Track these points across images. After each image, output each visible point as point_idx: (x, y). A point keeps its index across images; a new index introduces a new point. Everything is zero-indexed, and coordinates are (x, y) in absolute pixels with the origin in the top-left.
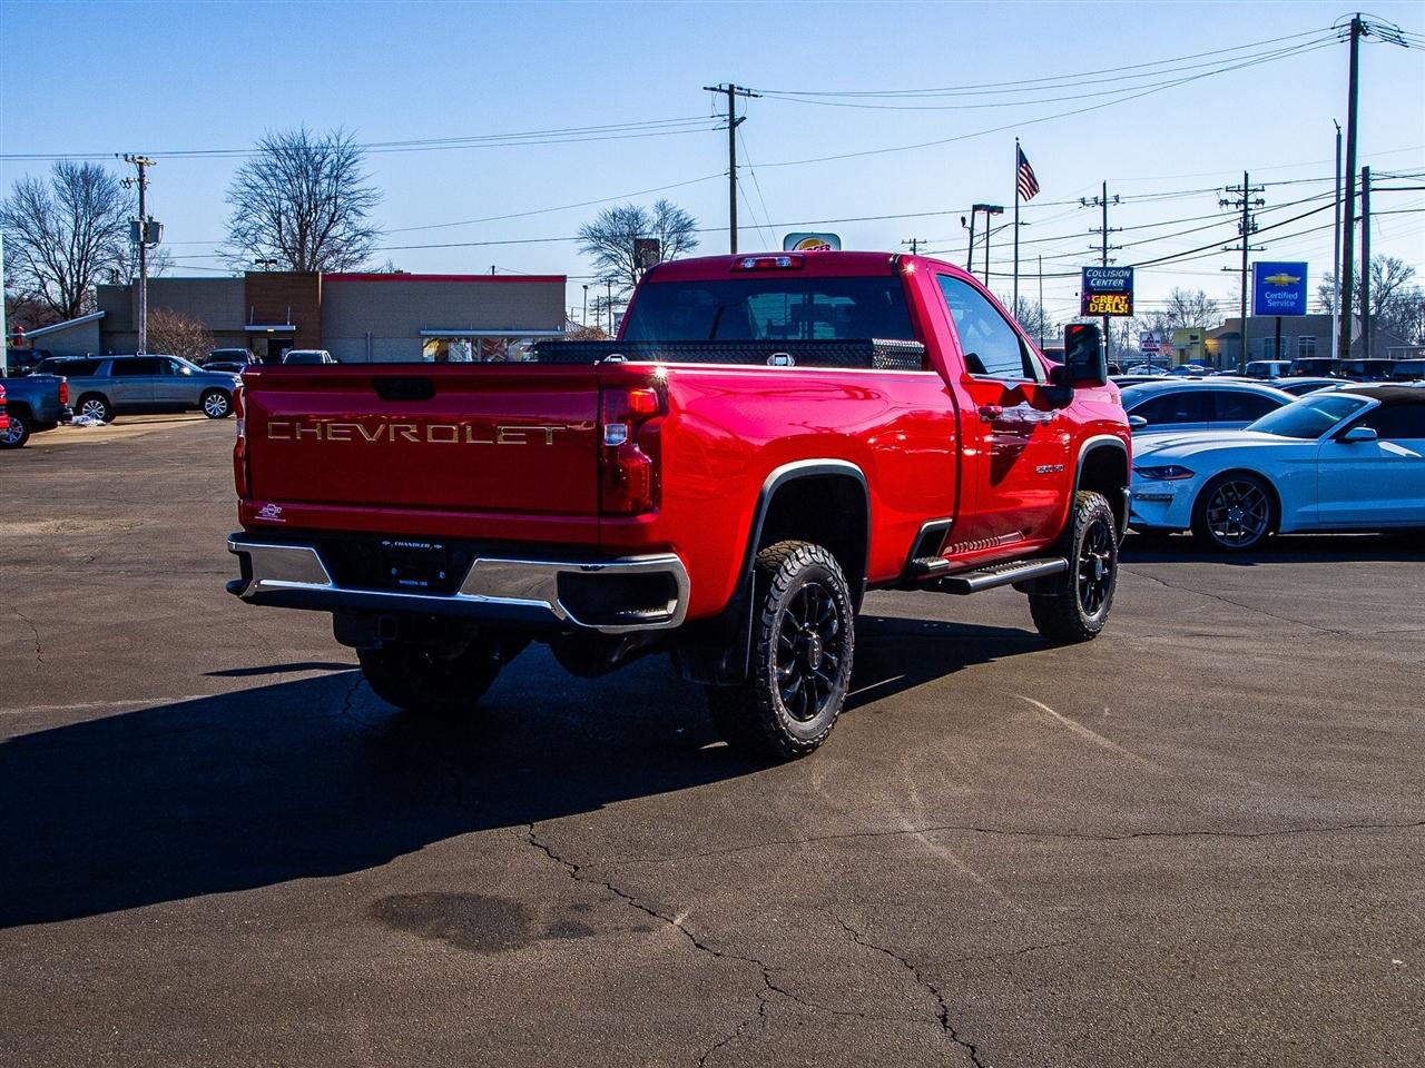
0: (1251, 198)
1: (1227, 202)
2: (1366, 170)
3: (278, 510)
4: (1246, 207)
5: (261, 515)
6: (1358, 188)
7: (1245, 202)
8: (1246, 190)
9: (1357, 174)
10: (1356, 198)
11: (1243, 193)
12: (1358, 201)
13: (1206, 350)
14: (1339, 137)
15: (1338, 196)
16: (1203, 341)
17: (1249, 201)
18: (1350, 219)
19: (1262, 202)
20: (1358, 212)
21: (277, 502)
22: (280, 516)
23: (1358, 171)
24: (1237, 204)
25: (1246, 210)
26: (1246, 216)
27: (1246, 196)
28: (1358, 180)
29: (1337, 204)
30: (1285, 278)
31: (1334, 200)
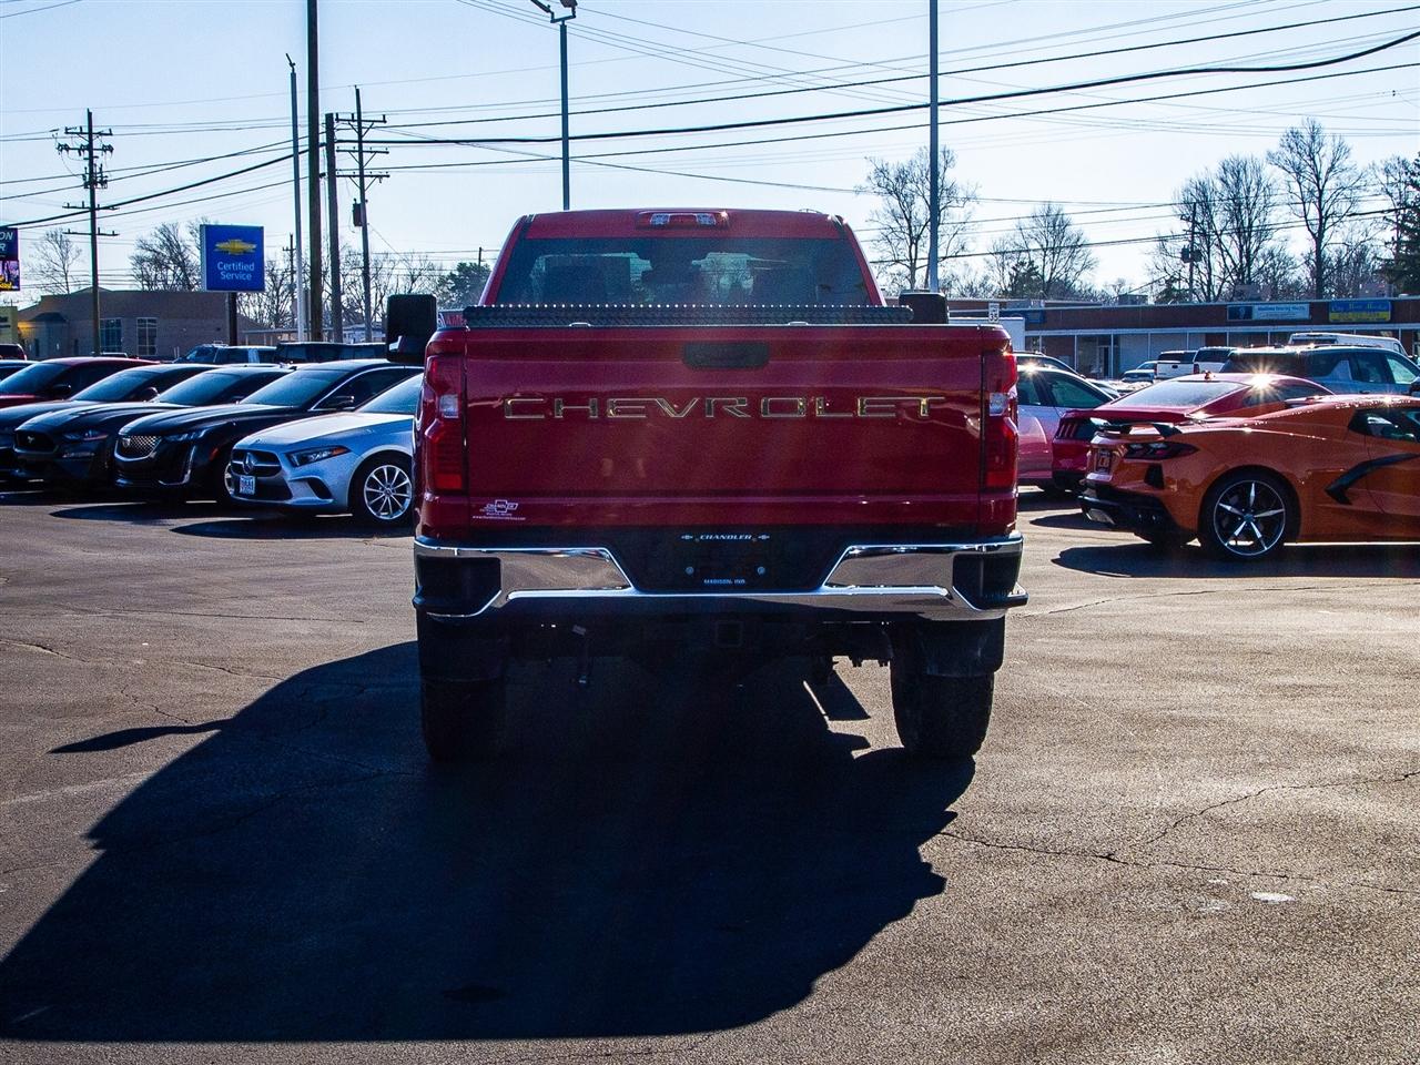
0: (97, 143)
1: (67, 148)
2: (329, 117)
3: (512, 506)
4: (91, 154)
5: (484, 514)
6: (323, 138)
7: (90, 148)
8: (90, 133)
9: (320, 122)
10: (321, 149)
11: (87, 137)
12: (322, 152)
13: (20, 335)
14: (293, 76)
15: (296, 146)
16: (15, 323)
17: (94, 147)
18: (315, 176)
19: (110, 149)
20: (323, 168)
21: (511, 496)
22: (514, 513)
23: (322, 119)
24: (79, 150)
25: (91, 158)
26: (91, 164)
27: (91, 141)
28: (322, 129)
29: (296, 155)
30: (238, 245)
31: (291, 152)
